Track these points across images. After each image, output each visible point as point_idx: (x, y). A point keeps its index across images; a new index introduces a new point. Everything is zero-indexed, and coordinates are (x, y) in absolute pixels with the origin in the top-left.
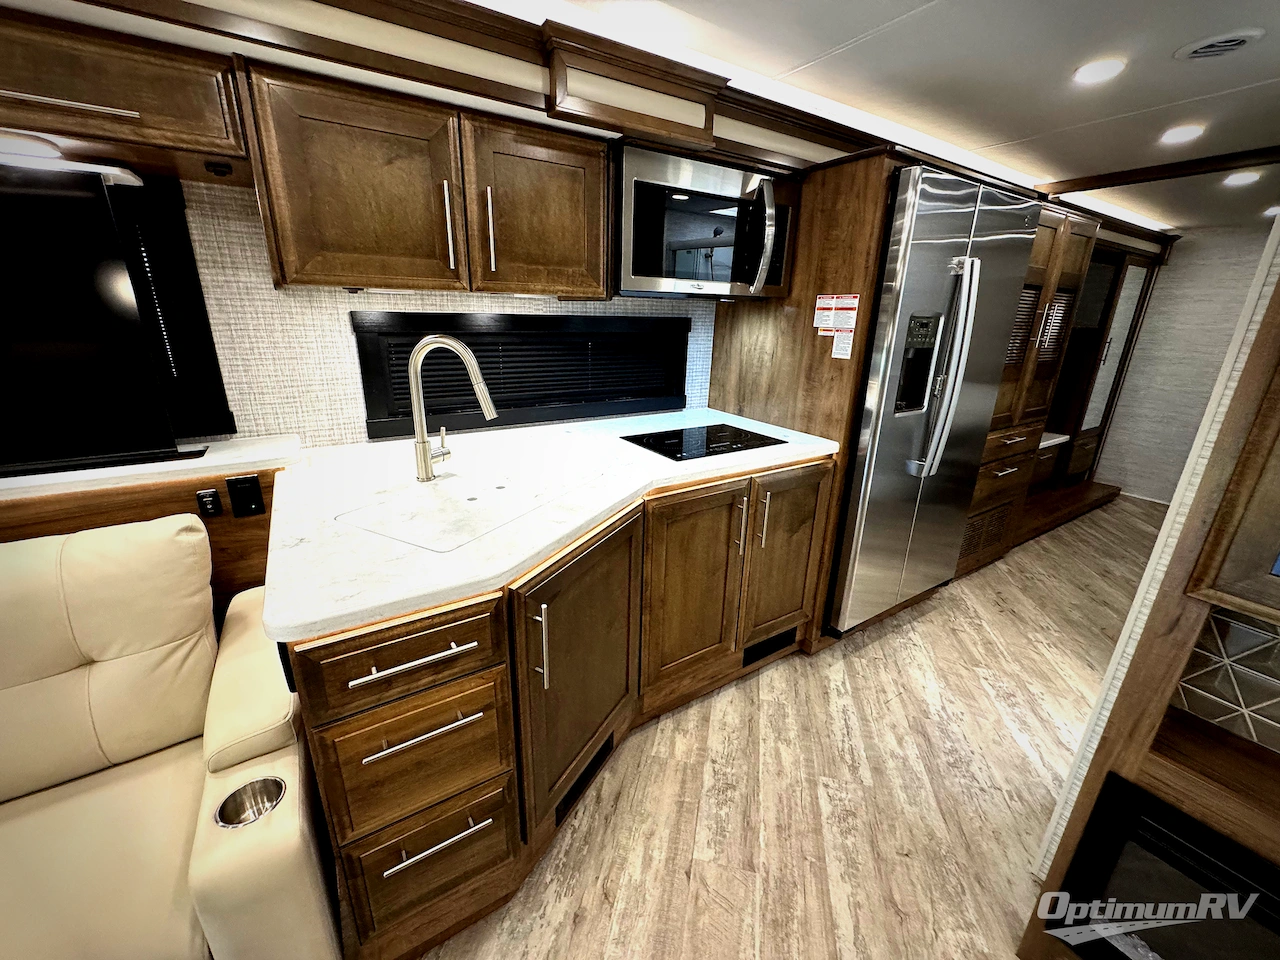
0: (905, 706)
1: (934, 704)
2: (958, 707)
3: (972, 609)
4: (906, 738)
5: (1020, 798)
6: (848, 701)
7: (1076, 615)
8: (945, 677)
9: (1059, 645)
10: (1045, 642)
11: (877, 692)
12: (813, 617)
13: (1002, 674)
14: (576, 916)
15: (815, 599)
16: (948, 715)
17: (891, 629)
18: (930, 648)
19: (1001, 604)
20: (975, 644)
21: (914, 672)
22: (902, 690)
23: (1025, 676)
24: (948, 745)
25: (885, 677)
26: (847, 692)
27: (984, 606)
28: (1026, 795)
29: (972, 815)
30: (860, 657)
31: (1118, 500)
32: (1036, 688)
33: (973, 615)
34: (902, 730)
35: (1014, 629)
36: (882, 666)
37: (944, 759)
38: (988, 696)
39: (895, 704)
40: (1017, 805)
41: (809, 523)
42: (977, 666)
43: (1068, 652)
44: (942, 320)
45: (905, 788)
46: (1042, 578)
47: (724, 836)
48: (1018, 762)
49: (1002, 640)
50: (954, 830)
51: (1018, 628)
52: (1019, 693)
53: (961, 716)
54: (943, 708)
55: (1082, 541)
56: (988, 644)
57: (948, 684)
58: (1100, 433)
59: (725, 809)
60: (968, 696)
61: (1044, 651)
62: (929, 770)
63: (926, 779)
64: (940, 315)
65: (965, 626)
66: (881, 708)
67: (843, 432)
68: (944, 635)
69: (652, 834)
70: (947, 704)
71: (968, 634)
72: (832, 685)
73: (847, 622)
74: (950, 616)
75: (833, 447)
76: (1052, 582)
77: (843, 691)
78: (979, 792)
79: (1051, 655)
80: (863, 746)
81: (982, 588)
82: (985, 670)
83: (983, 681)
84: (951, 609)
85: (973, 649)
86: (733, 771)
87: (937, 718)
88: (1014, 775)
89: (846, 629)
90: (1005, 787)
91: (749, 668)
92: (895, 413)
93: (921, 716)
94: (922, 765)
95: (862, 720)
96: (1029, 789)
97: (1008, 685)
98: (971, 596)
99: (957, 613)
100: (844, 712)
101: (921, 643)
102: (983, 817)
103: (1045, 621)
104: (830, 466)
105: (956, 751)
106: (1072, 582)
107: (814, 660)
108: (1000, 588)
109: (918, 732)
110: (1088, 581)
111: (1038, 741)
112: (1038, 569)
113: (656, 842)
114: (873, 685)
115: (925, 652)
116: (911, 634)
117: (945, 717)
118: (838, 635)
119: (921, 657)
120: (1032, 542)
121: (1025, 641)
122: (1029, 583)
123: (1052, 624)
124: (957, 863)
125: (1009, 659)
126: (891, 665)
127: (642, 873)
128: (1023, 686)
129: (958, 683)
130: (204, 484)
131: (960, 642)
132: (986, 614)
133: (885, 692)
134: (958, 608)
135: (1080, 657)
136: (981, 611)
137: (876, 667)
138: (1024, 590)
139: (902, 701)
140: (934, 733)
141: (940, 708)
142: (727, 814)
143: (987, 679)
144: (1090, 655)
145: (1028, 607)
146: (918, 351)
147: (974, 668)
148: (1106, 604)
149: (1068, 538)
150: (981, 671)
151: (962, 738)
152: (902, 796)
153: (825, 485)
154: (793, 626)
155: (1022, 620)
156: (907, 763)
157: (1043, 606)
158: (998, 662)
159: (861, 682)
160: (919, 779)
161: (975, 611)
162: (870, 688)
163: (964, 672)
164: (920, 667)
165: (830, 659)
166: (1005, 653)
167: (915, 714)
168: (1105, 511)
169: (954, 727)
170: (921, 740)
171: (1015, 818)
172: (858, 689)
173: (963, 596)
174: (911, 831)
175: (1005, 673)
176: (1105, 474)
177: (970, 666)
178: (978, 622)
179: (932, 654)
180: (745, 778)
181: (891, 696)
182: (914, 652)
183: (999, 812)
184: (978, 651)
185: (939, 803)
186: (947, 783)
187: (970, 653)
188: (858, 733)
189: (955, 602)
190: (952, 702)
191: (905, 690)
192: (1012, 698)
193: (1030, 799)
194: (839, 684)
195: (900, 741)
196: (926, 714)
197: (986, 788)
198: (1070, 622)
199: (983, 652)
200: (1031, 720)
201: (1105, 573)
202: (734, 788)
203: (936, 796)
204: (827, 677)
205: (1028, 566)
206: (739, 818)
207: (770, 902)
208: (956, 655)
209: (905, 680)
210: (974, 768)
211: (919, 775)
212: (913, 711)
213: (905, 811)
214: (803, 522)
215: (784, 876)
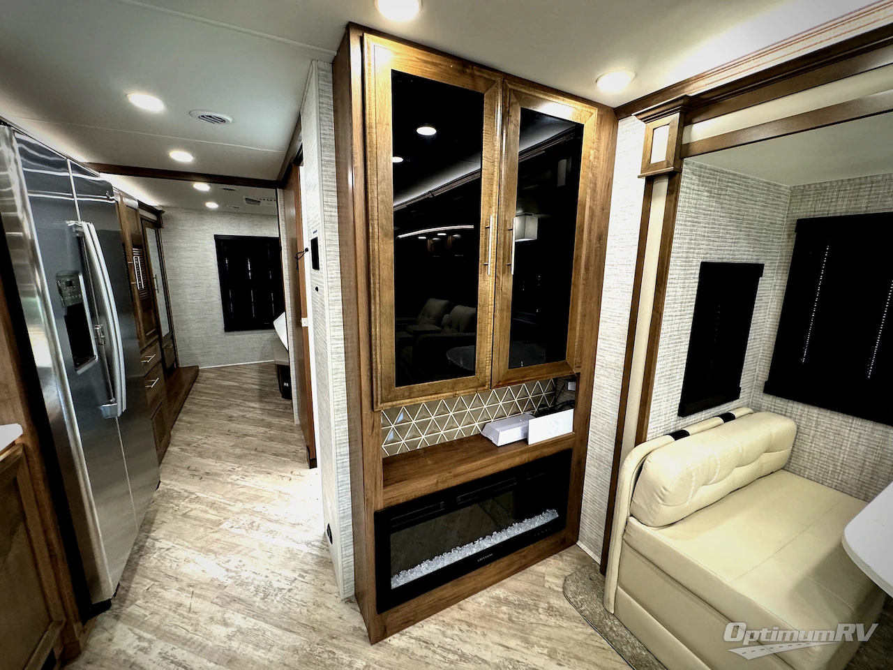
0: (205, 598)
1: (220, 574)
2: (235, 559)
3: (182, 491)
4: (226, 616)
5: (306, 572)
6: (159, 646)
7: (238, 451)
8: (210, 551)
9: (247, 474)
10: (239, 477)
11: (175, 612)
13: (237, 516)
15: (61, 598)
16: (234, 572)
17: (137, 556)
18: (181, 542)
20: (206, 512)
21: (186, 569)
22: (191, 589)
23: (248, 506)
24: (252, 589)
25: (171, 595)
26: (150, 641)
27: (187, 483)
28: (306, 567)
29: (298, 610)
30: (133, 602)
31: (200, 373)
32: (258, 506)
33: (186, 494)
34: (220, 614)
35: (218, 484)
36: (159, 590)
37: (257, 599)
38: (242, 536)
39: (196, 604)
40: (308, 577)
42: (221, 524)
43: (254, 474)
44: (81, 278)
45: (257, 646)
46: (203, 441)
48: (288, 555)
49: (218, 496)
50: (301, 630)
51: (220, 481)
52: (254, 519)
53: (241, 564)
54: (227, 570)
55: (203, 406)
56: (212, 505)
57: (215, 553)
58: (172, 336)
60: (232, 547)
61: (242, 483)
62: (257, 616)
63: (262, 624)
64: (76, 274)
65: (189, 505)
66: (190, 619)
68: (181, 524)
70: (227, 566)
71: (196, 510)
72: (131, 652)
74: (173, 507)
76: (210, 441)
77: (146, 644)
78: (290, 594)
79: (248, 483)
80: (205, 661)
81: (175, 472)
82: (227, 523)
83: (232, 530)
84: (168, 502)
85: (208, 516)
87: (230, 581)
88: (293, 563)
89: (113, 591)
90: (296, 575)
92: (76, 371)
93: (220, 591)
94: (252, 619)
95: (185, 644)
96: (304, 563)
97: (246, 519)
98: (173, 483)
99: (176, 502)
100: (165, 658)
101: (170, 544)
102: (303, 604)
103: (229, 466)
104: (20, 452)
105: (259, 586)
106: (222, 434)
107: (87, 655)
108: (186, 464)
109: (229, 603)
110: (228, 428)
111: (285, 534)
112: (196, 437)
114: (166, 611)
115: (181, 547)
116: (158, 545)
117: (234, 574)
119: (181, 553)
120: (176, 422)
121: (230, 486)
122: (199, 450)
123: (233, 465)
124: (318, 644)
125: (232, 503)
126: (165, 581)
128: (253, 513)
129: (220, 546)
131: (195, 519)
132: (194, 487)
133: (180, 605)
134: (173, 498)
135: (260, 472)
136: (189, 488)
137: (155, 595)
138: (201, 455)
139: (199, 596)
140: (237, 592)
141: (226, 573)
143: (232, 527)
144: (263, 468)
145: (212, 465)
146: (70, 309)
147: (220, 527)
148: (246, 435)
149: (195, 408)
150: (225, 525)
151: (254, 575)
152: (261, 653)
153: (23, 477)
154: (48, 651)
155: (216, 474)
156: (243, 630)
157: (219, 458)
158: (229, 511)
159: (155, 620)
160: (258, 630)
161: (186, 491)
162: (167, 615)
163: (217, 536)
164: (187, 561)
165: (105, 635)
166: (227, 502)
167: (217, 594)
168: (198, 382)
169: (244, 575)
170: (237, 606)
171: (313, 585)
172: (158, 628)
173: (168, 487)
174: (285, 665)
175: (237, 513)
176: (184, 362)
177: (216, 529)
178: (193, 496)
179: (187, 544)
181: (187, 602)
182: (173, 555)
183: (304, 592)
184: (212, 515)
185: (280, 627)
186: (273, 610)
187: (208, 520)
188: (192, 657)
189: (169, 496)
190: (229, 561)
191: (193, 588)
192: (254, 524)
193: (309, 567)
194: (137, 643)
195: (225, 623)
196: (221, 586)
197: (290, 587)
198: (240, 457)
199: (215, 512)
200: (273, 526)
201: (231, 419)
203: (276, 626)
204: (119, 652)
205: (189, 439)
208: (202, 529)
209: (186, 581)
210: (276, 585)
211: (256, 628)
212: (211, 594)
213: (271, 659)
214: (13, 532)
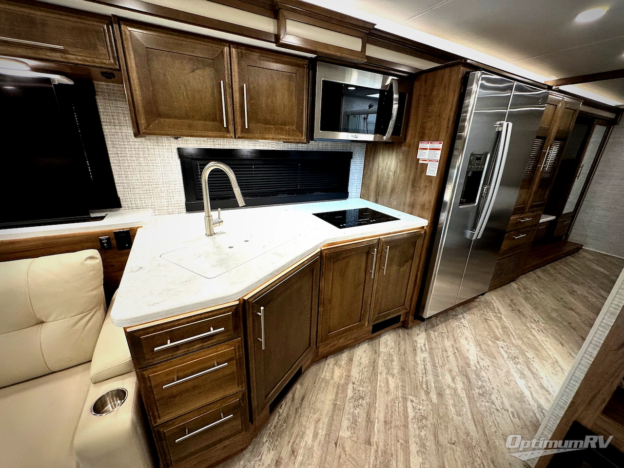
0: (457, 360)
1: (473, 359)
2: (486, 362)
3: (496, 308)
4: (457, 377)
5: (519, 416)
6: (426, 355)
7: (554, 315)
8: (480, 345)
9: (545, 331)
10: (536, 328)
11: (442, 351)
12: (410, 309)
13: (511, 345)
14: (277, 461)
15: (411, 300)
16: (480, 366)
17: (451, 317)
18: (472, 329)
19: (513, 307)
20: (497, 328)
21: (463, 341)
22: (456, 351)
23: (524, 347)
24: (480, 383)
25: (448, 344)
26: (426, 350)
27: (502, 306)
28: (522, 415)
29: (491, 424)
30: (434, 331)
31: (581, 251)
32: (530, 354)
33: (497, 311)
34: (455, 374)
35: (520, 321)
36: (446, 337)
37: (477, 391)
38: (503, 357)
39: (452, 358)
40: (516, 420)
41: (410, 262)
42: (498, 340)
43: (550, 336)
44: (489, 156)
45: (455, 405)
46: (536, 292)
47: (356, 425)
48: (518, 396)
49: (512, 326)
50: (481, 432)
51: (522, 320)
52: (520, 357)
53: (487, 368)
54: (478, 362)
55: (560, 273)
56: (504, 328)
57: (481, 349)
58: (573, 215)
59: (358, 410)
60: (492, 356)
61: (536, 334)
62: (468, 397)
63: (466, 401)
64: (488, 153)
65: (493, 317)
66: (444, 360)
67: (430, 215)
68: (480, 322)
69: (319, 420)
70: (480, 360)
71: (494, 322)
72: (419, 346)
73: (428, 313)
74: (484, 311)
75: (424, 223)
76: (541, 295)
77: (424, 349)
78: (496, 412)
79: (540, 337)
80: (433, 380)
81: (503, 297)
82: (502, 343)
83: (500, 349)
84: (485, 307)
85: (496, 330)
86: (363, 389)
87: (474, 368)
88: (516, 403)
89: (427, 317)
90: (510, 410)
91: (375, 334)
92: (459, 205)
93: (465, 365)
94: (465, 394)
95: (433, 366)
96: (524, 412)
97: (514, 351)
98: (497, 301)
99: (488, 310)
100: (424, 361)
101: (467, 325)
102: (497, 425)
103: (537, 317)
104: (423, 232)
105: (484, 387)
106: (554, 297)
107: (409, 331)
108: (512, 297)
109: (464, 375)
110: (562, 296)
111: (530, 385)
112: (534, 287)
113: (320, 425)
114: (440, 347)
115: (470, 330)
116: (463, 320)
117: (479, 367)
118: (423, 320)
119: (467, 333)
120: (531, 273)
121: (525, 328)
122: (529, 295)
123: (541, 319)
124: (481, 451)
125: (516, 337)
126: (451, 336)
127: (313, 441)
128: (523, 353)
129: (487, 349)
130: (103, 234)
131: (489, 326)
132: (504, 311)
133: (446, 351)
134: (489, 308)
135: (556, 338)
136: (502, 310)
137: (443, 337)
138: (526, 299)
139: (456, 357)
140: (473, 377)
141: (476, 362)
142: (359, 413)
143: (502, 348)
144: (561, 338)
145: (528, 309)
146: (474, 173)
147: (496, 341)
148: (572, 309)
149: (552, 271)
150: (500, 343)
151: (488, 381)
152: (453, 410)
153: (419, 242)
154: (398, 314)
155: (524, 315)
156: (456, 392)
157: (536, 308)
158: (509, 338)
159: (434, 345)
160: (462, 401)
161: (498, 309)
162: (438, 349)
163: (490, 343)
164: (466, 339)
165: (418, 332)
166: (514, 333)
167: (462, 365)
168: (573, 257)
169: (483, 374)
170: (465, 380)
171: (515, 428)
172: (432, 349)
173: (492, 301)
174: (456, 430)
175: (513, 344)
176: (574, 237)
177: (493, 340)
178: (499, 315)
179: (473, 332)
180: (369, 393)
181: (450, 353)
182: (464, 330)
183: (505, 422)
184: (499, 332)
185: (473, 416)
186: (478, 405)
187: (494, 332)
188: (431, 373)
189: (488, 304)
190: (483, 359)
191: (458, 351)
192: (516, 359)
193: (524, 418)
194: (422, 345)
195: (453, 379)
196: (468, 365)
197: (499, 409)
198: (551, 319)
199: (501, 332)
200: (527, 372)
201: (572, 292)
202: (363, 398)
203: (472, 412)
204: (416, 341)
205: (529, 286)
206: (365, 415)
207: (378, 463)
208: (486, 333)
209: (458, 345)
210: (493, 397)
211: (463, 399)
212: (461, 363)
213: (454, 419)
214: (407, 261)
215: (386, 449)
